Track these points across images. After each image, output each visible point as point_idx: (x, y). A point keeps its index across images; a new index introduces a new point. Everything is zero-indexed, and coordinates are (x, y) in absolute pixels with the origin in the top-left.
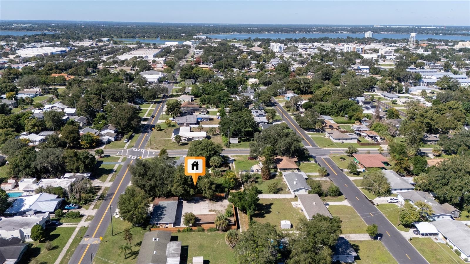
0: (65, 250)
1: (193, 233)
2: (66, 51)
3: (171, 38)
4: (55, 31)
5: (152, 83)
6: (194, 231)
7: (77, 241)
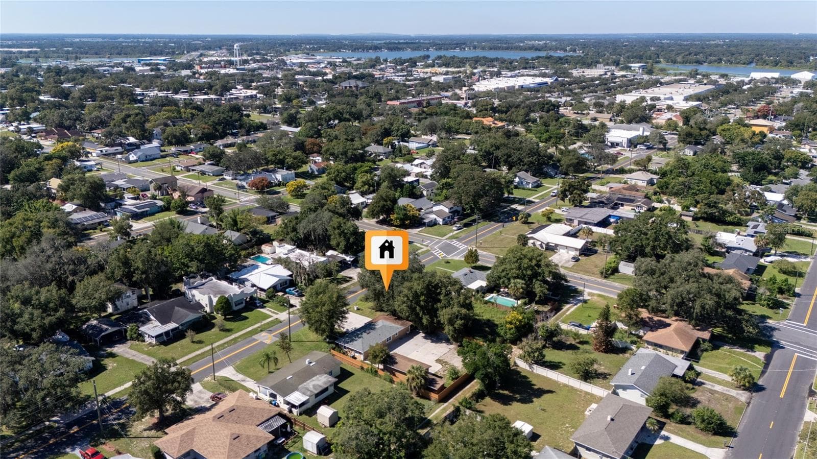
0: (233, 337)
1: (377, 378)
2: (546, 83)
3: (777, 64)
4: (575, 51)
5: (618, 144)
6: (380, 377)
7: (255, 332)
